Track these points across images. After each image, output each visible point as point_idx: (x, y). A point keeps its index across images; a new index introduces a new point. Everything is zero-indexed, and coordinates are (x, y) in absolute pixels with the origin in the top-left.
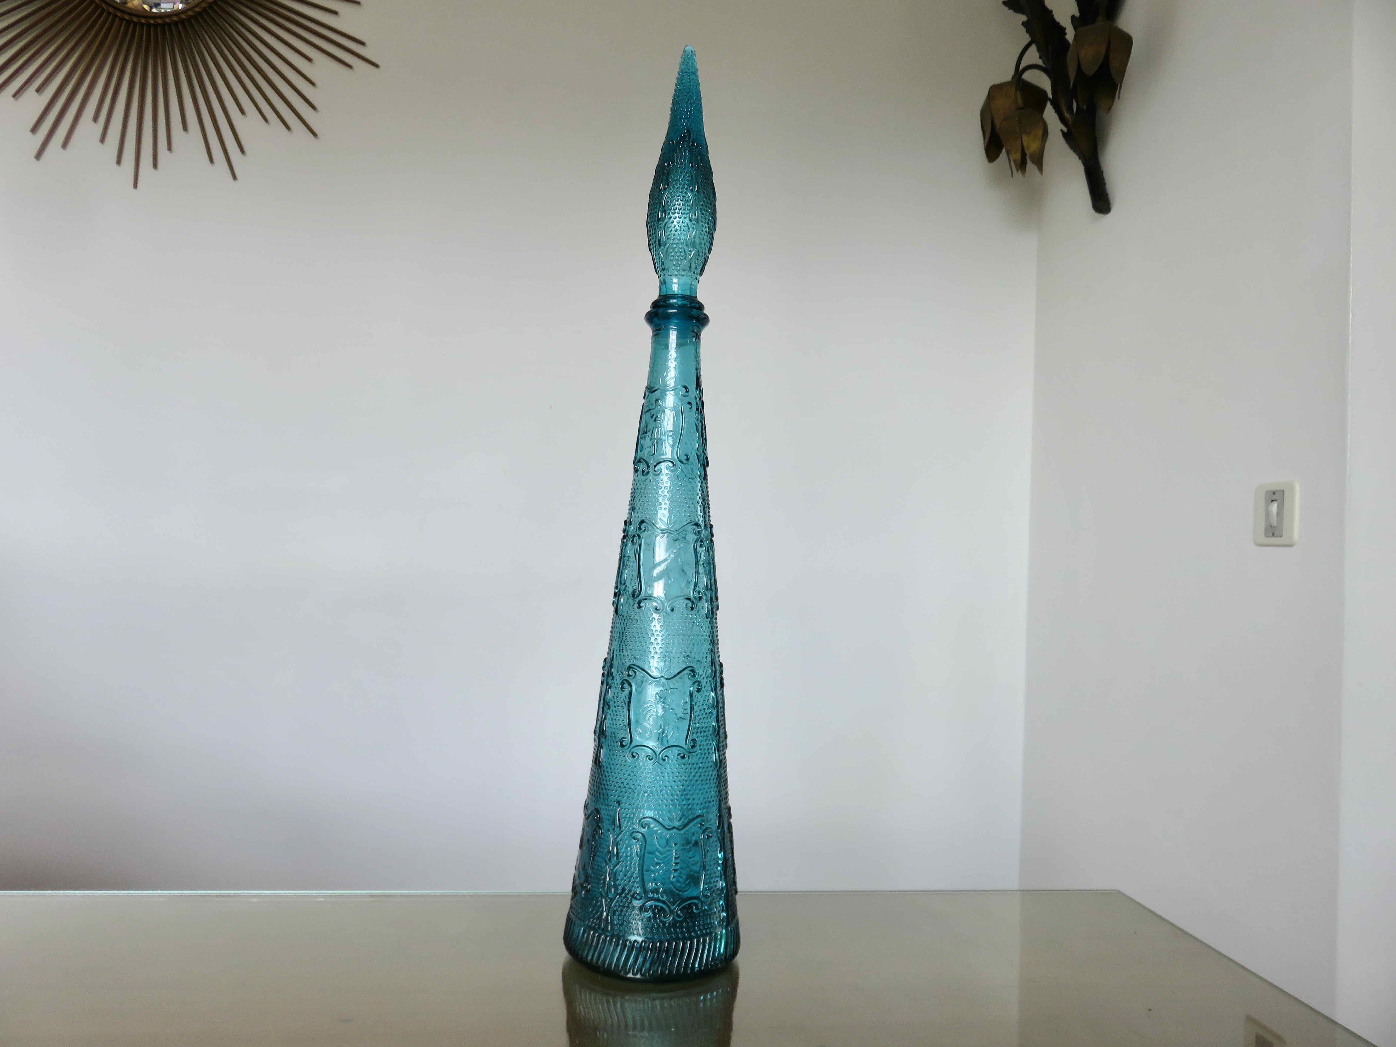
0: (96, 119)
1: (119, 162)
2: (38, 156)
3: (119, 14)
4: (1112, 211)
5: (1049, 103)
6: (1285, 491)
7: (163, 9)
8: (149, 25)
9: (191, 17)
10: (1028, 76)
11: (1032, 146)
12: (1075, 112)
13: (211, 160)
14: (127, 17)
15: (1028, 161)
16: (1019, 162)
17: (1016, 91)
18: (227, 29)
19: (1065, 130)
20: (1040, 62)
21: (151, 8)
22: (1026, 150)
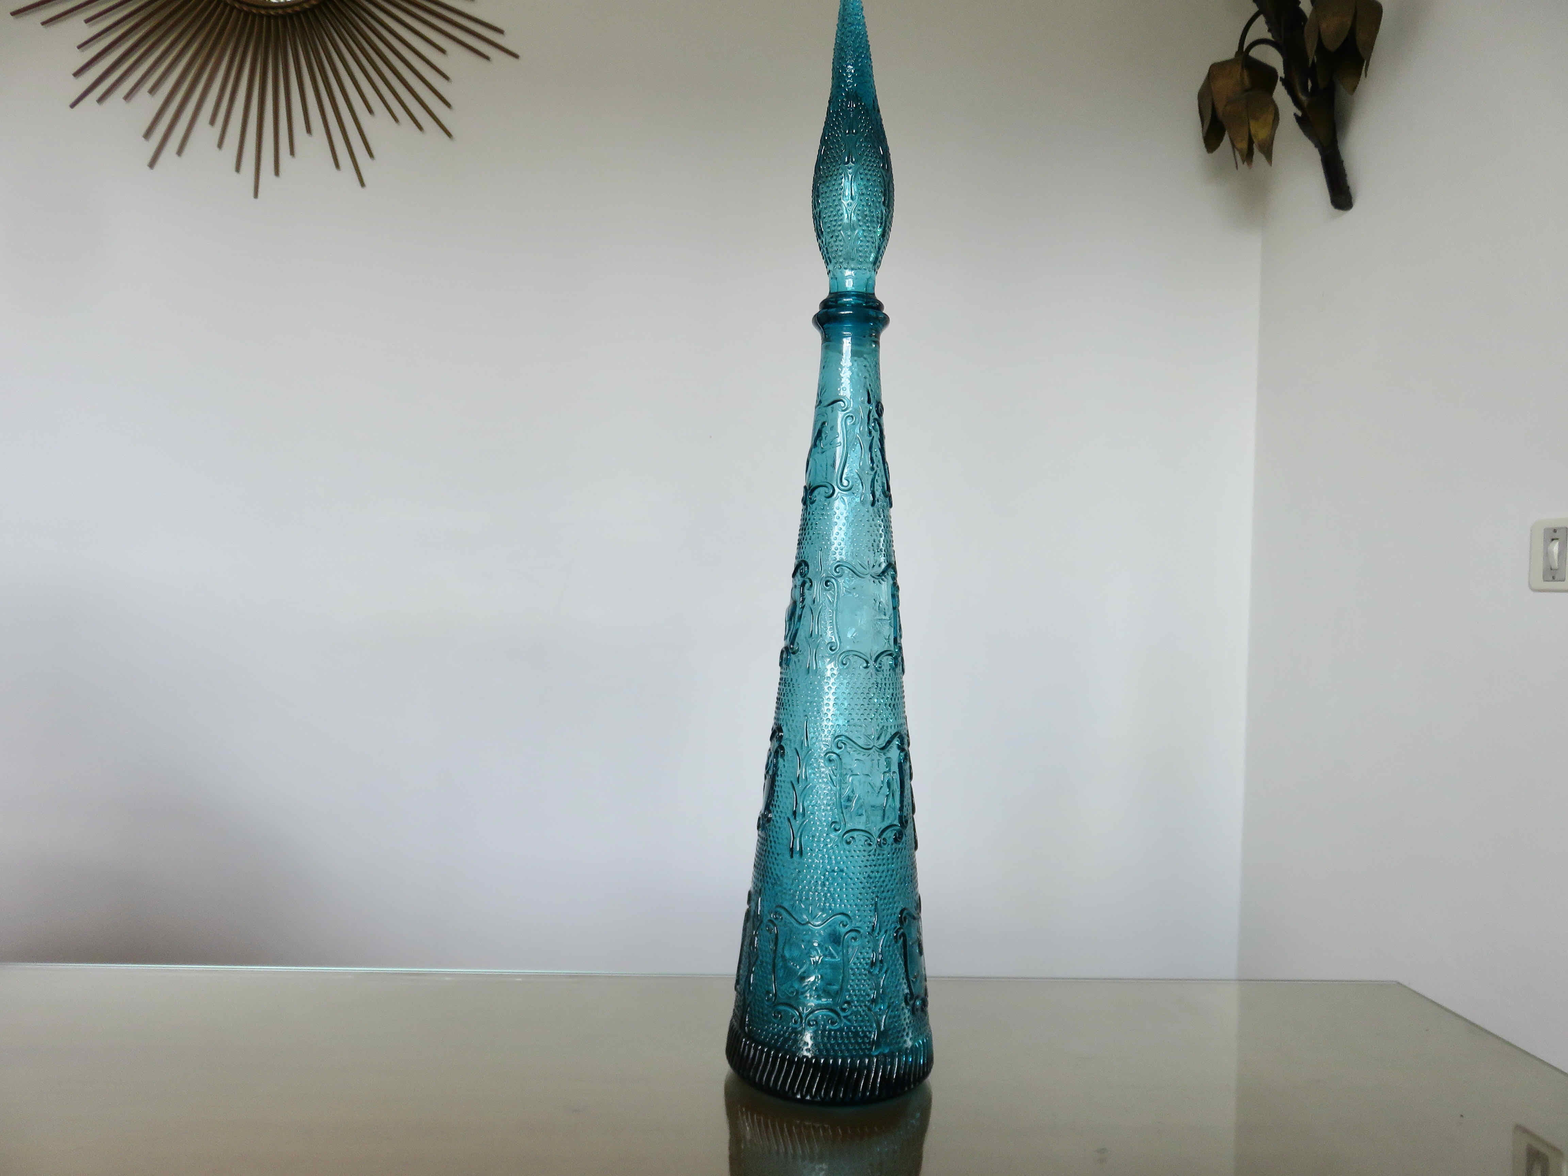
0: (212, 122)
1: (238, 169)
2: (152, 164)
4: (1354, 207)
8: (269, 17)
10: (1254, 53)
11: (1260, 133)
12: (1310, 91)
13: (337, 166)
14: (245, 8)
16: (1245, 151)
18: (354, 20)
19: (1300, 114)
20: (1269, 36)
22: (1253, 138)
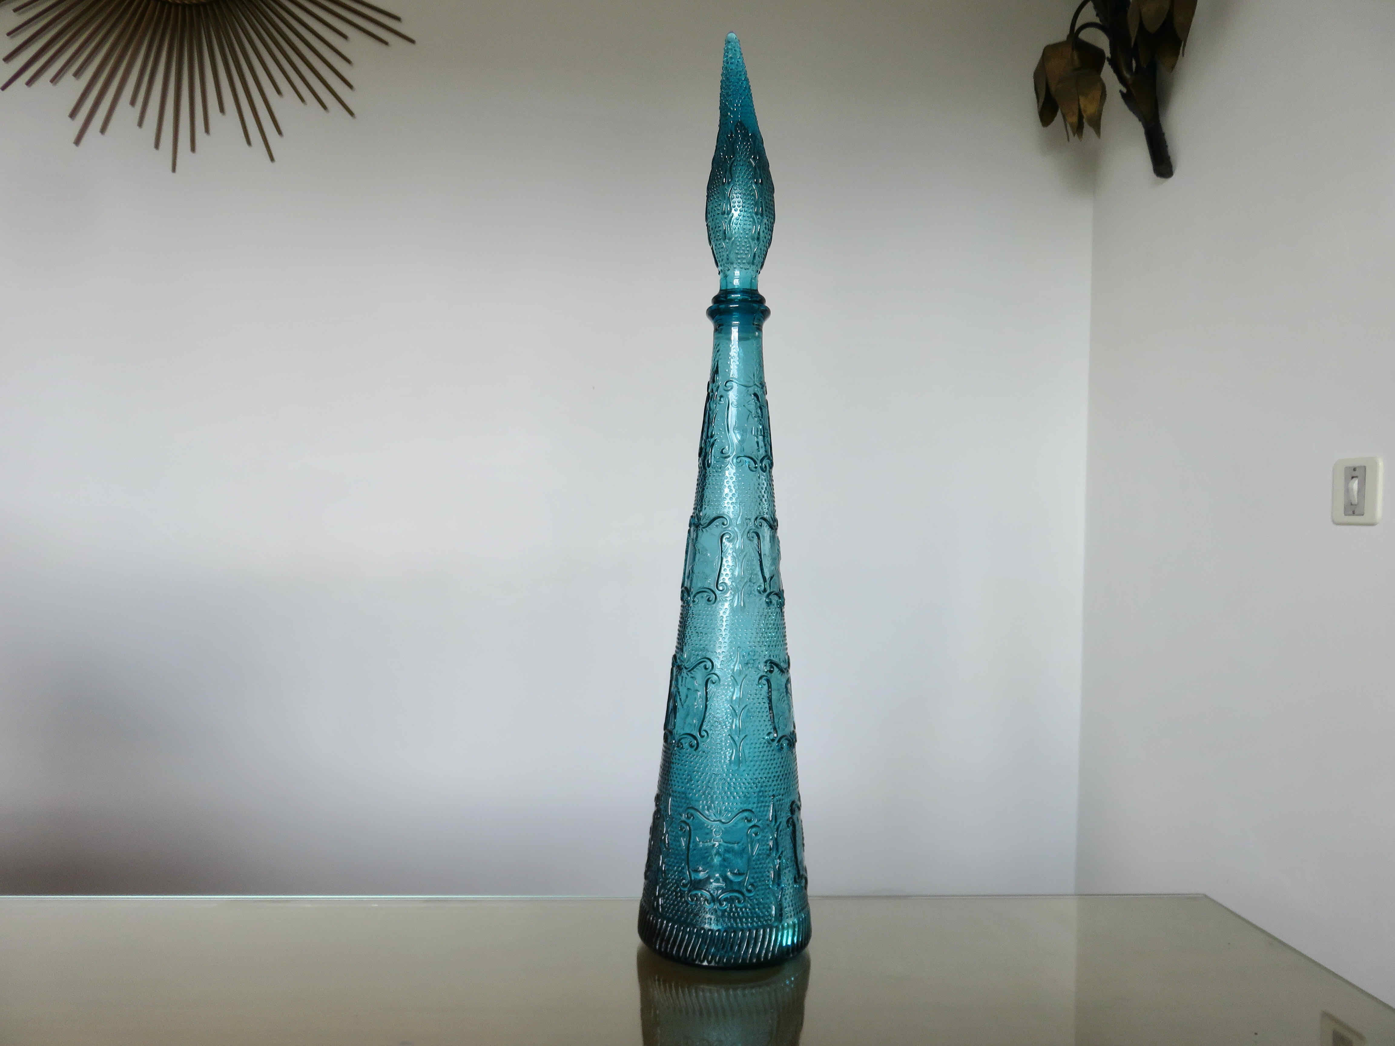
0: (133, 103)
1: (157, 146)
2: (78, 141)
4: (1174, 175)
5: (1106, 63)
6: (1367, 468)
11: (1089, 108)
12: (1134, 70)
13: (249, 142)
15: (1086, 124)
16: (1075, 125)
17: (1073, 50)
19: (1124, 90)
22: (1083, 112)
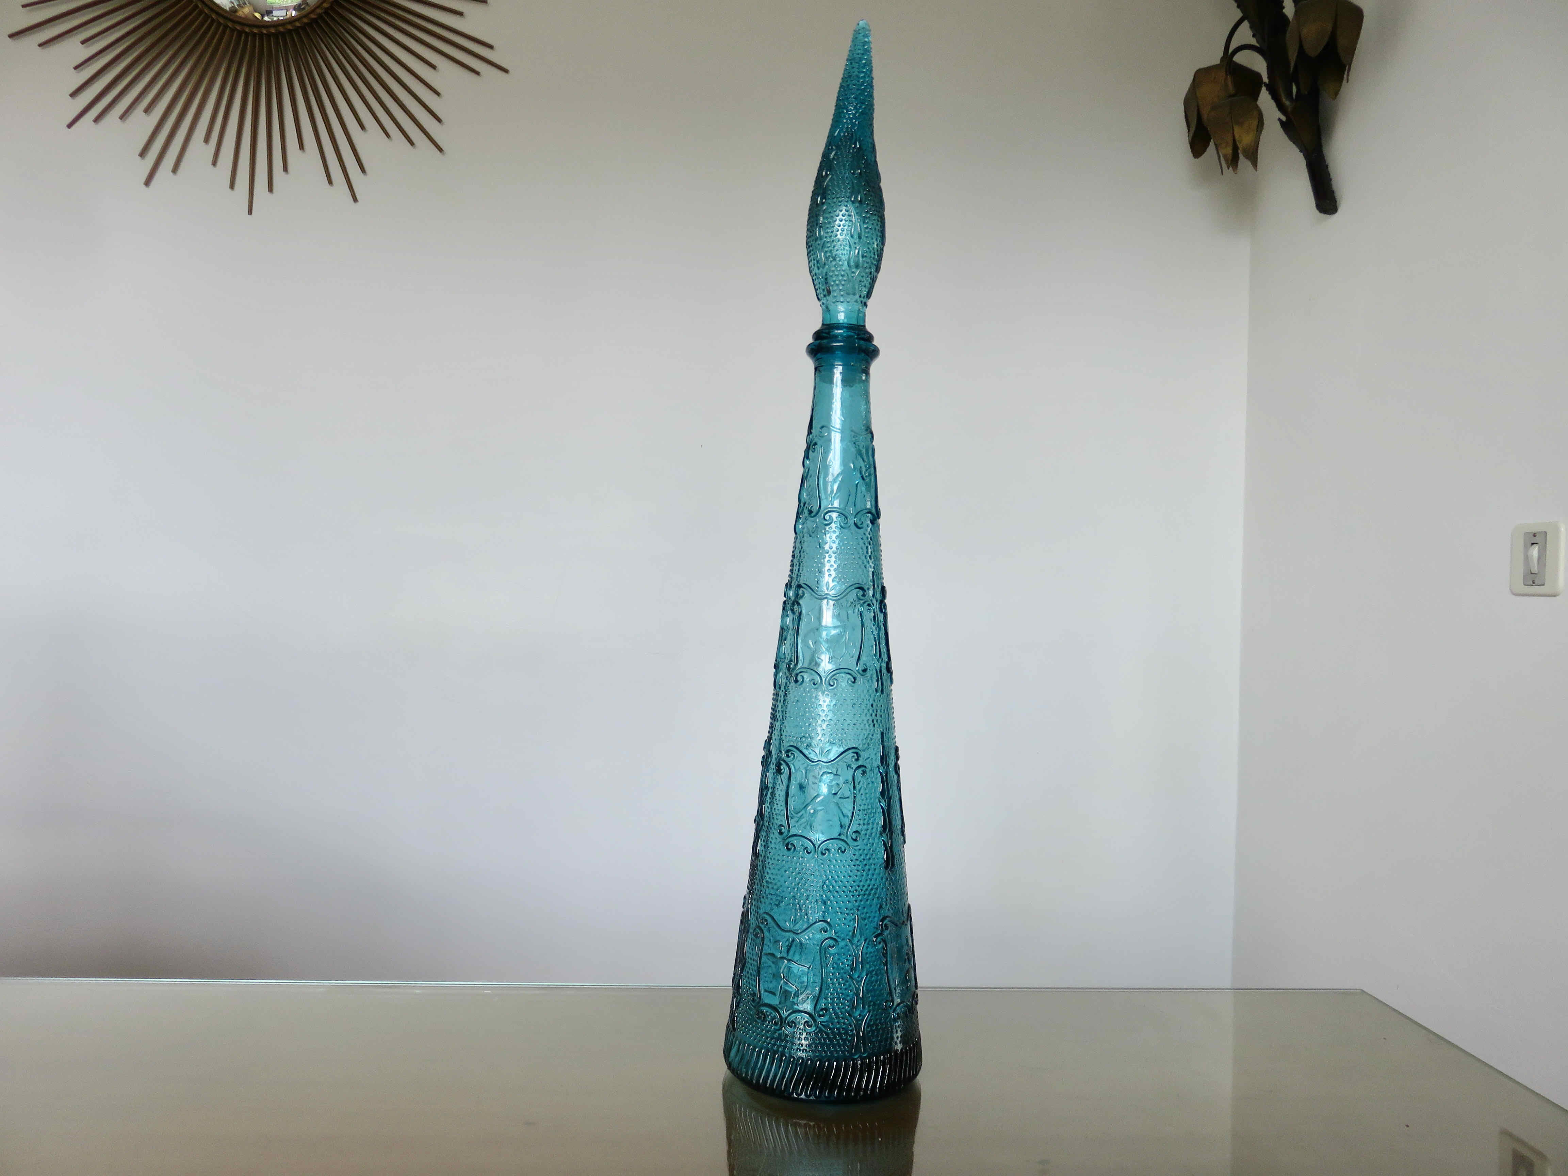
0: (207, 140)
2: (147, 183)
3: (230, 24)
4: (1339, 211)
5: (1264, 89)
6: (1548, 533)
7: (275, 16)
8: (261, 35)
9: (306, 24)
10: (1239, 58)
11: (1245, 139)
12: (1294, 97)
13: (330, 182)
15: (1241, 156)
16: (1230, 157)
17: (1226, 75)
18: (344, 36)
19: (1284, 118)
20: (1253, 42)
21: (263, 16)
22: (1238, 143)
